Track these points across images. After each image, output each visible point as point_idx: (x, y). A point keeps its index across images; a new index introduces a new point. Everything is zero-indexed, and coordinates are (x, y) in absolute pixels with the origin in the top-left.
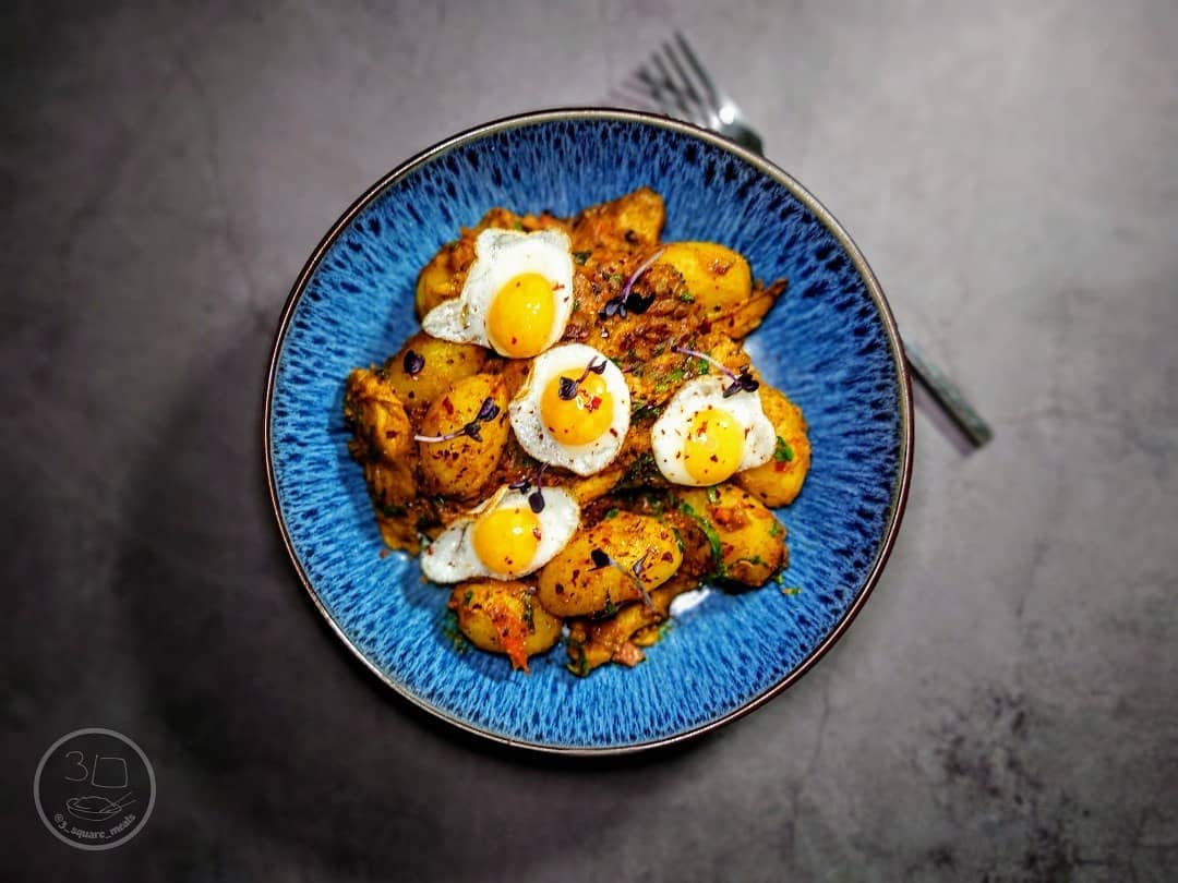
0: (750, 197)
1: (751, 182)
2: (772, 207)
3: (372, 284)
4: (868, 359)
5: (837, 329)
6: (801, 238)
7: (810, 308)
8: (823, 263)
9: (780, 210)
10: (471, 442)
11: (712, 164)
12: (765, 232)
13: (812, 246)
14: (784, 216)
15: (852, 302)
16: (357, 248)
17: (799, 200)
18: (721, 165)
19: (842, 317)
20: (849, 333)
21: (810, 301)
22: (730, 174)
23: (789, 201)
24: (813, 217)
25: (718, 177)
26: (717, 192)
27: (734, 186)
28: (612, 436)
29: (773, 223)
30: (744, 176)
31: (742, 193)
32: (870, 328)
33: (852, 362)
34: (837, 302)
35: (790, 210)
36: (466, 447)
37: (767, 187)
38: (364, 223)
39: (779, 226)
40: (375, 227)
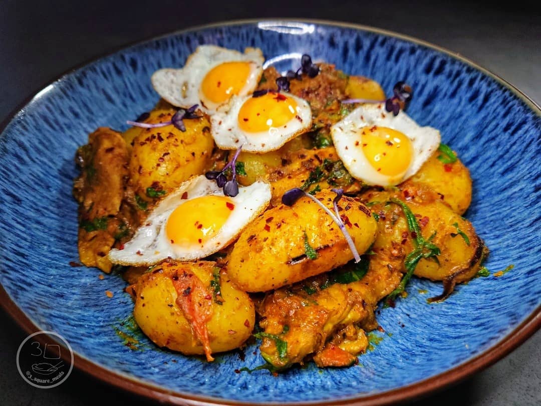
0: (373, 58)
1: (372, 46)
2: (388, 58)
3: (125, 105)
4: (488, 107)
5: (455, 110)
6: (412, 68)
7: (430, 112)
8: (431, 75)
9: (393, 57)
10: (176, 131)
11: (346, 44)
12: (386, 81)
13: (421, 68)
14: (397, 60)
15: (460, 84)
16: (119, 72)
17: (405, 41)
18: (352, 41)
19: (456, 101)
20: (464, 106)
21: (429, 107)
22: (358, 46)
23: (399, 45)
24: (416, 46)
25: (351, 53)
26: (351, 65)
27: (362, 54)
28: (297, 121)
29: (391, 69)
30: (367, 43)
31: (367, 58)
32: (480, 88)
33: (474, 122)
34: (449, 93)
35: (401, 51)
36: (171, 135)
37: (382, 44)
38: (127, 57)
39: (396, 69)
40: (134, 64)
